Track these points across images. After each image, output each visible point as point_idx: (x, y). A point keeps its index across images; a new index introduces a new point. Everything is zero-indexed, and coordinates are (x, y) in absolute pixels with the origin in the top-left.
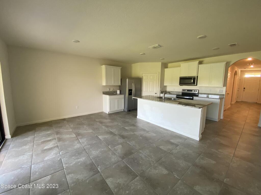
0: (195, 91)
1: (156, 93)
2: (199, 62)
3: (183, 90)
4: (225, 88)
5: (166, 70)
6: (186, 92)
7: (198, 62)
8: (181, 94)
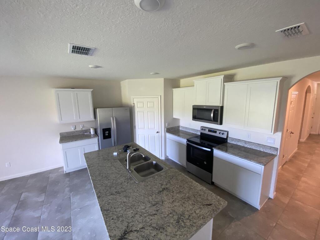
0: (222, 132)
1: (157, 132)
2: (224, 78)
3: (203, 128)
4: (279, 134)
5: (175, 90)
6: (207, 132)
7: (222, 77)
8: (199, 134)
